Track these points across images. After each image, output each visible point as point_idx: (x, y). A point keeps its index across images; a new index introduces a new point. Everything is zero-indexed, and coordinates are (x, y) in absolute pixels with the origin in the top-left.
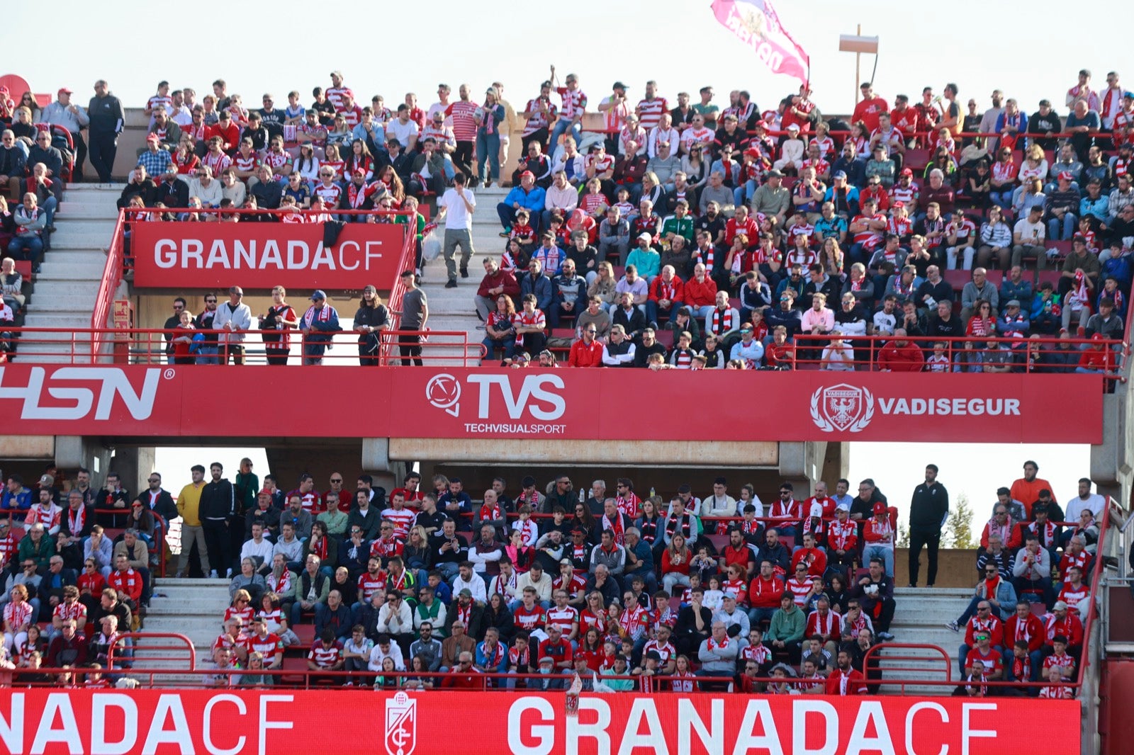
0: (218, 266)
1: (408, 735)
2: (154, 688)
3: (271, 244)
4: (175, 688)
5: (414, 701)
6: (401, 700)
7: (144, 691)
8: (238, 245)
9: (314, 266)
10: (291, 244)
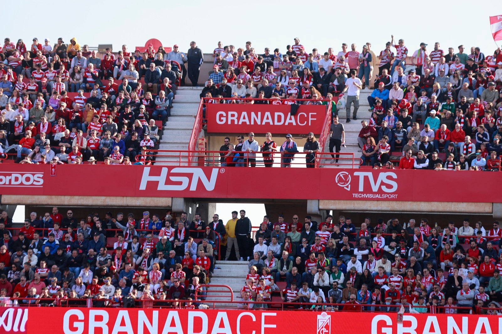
0: (244, 123)
1: (327, 331)
2: (215, 309)
3: (268, 114)
4: (224, 309)
5: (330, 316)
6: (324, 316)
7: (211, 310)
8: (253, 114)
9: (287, 124)
10: (276, 114)
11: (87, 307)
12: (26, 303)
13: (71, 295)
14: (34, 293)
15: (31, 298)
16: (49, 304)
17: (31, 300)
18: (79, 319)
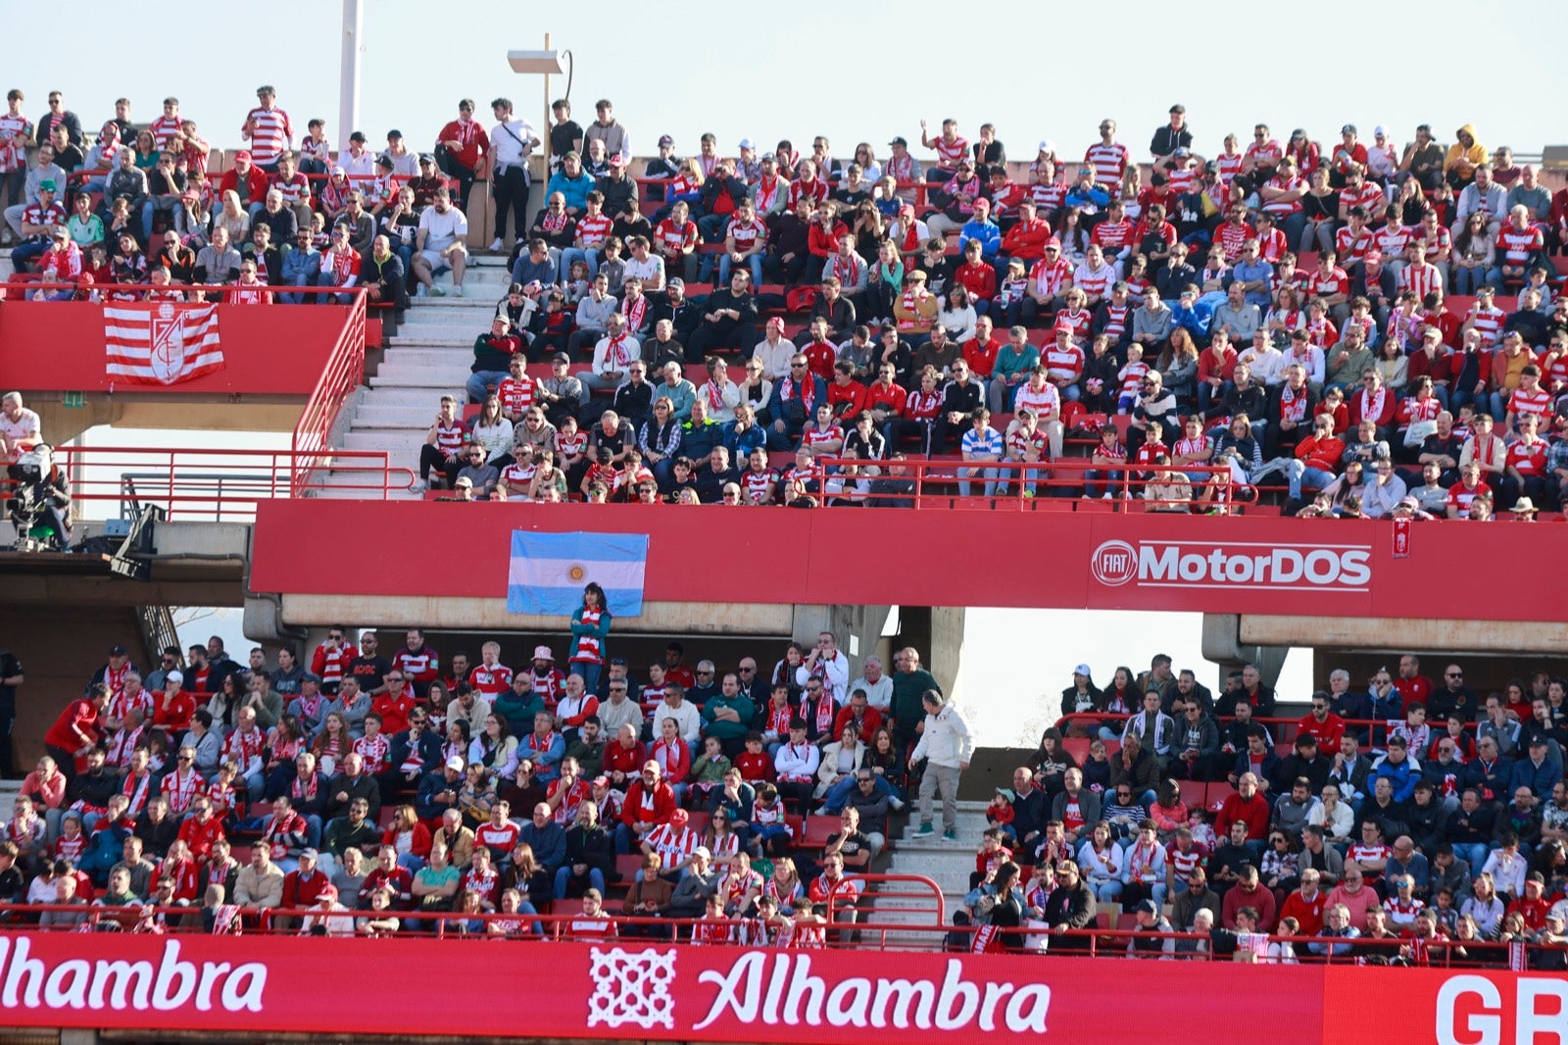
11: (1509, 968)
12: (1319, 954)
13: (1459, 930)
14: (1344, 924)
15: (1334, 938)
16: (1389, 957)
17: (1334, 942)
18: (1486, 1005)
